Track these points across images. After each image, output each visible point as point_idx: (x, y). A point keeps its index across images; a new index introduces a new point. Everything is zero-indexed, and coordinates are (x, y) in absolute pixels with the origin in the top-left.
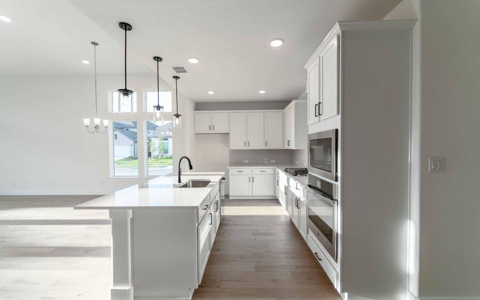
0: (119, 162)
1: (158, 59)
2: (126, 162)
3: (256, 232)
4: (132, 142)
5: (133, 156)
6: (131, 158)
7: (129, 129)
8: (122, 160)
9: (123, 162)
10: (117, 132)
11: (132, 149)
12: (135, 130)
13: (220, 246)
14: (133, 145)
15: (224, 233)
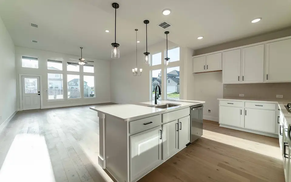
0: (169, 95)
1: (146, 22)
2: (173, 95)
3: (225, 163)
4: (176, 84)
5: (177, 91)
6: (176, 93)
7: (176, 77)
8: (171, 94)
9: (172, 95)
10: (170, 79)
11: (177, 88)
12: (178, 77)
13: (179, 160)
14: (177, 85)
15: (191, 152)
